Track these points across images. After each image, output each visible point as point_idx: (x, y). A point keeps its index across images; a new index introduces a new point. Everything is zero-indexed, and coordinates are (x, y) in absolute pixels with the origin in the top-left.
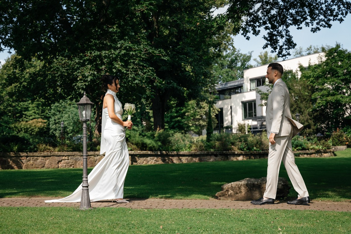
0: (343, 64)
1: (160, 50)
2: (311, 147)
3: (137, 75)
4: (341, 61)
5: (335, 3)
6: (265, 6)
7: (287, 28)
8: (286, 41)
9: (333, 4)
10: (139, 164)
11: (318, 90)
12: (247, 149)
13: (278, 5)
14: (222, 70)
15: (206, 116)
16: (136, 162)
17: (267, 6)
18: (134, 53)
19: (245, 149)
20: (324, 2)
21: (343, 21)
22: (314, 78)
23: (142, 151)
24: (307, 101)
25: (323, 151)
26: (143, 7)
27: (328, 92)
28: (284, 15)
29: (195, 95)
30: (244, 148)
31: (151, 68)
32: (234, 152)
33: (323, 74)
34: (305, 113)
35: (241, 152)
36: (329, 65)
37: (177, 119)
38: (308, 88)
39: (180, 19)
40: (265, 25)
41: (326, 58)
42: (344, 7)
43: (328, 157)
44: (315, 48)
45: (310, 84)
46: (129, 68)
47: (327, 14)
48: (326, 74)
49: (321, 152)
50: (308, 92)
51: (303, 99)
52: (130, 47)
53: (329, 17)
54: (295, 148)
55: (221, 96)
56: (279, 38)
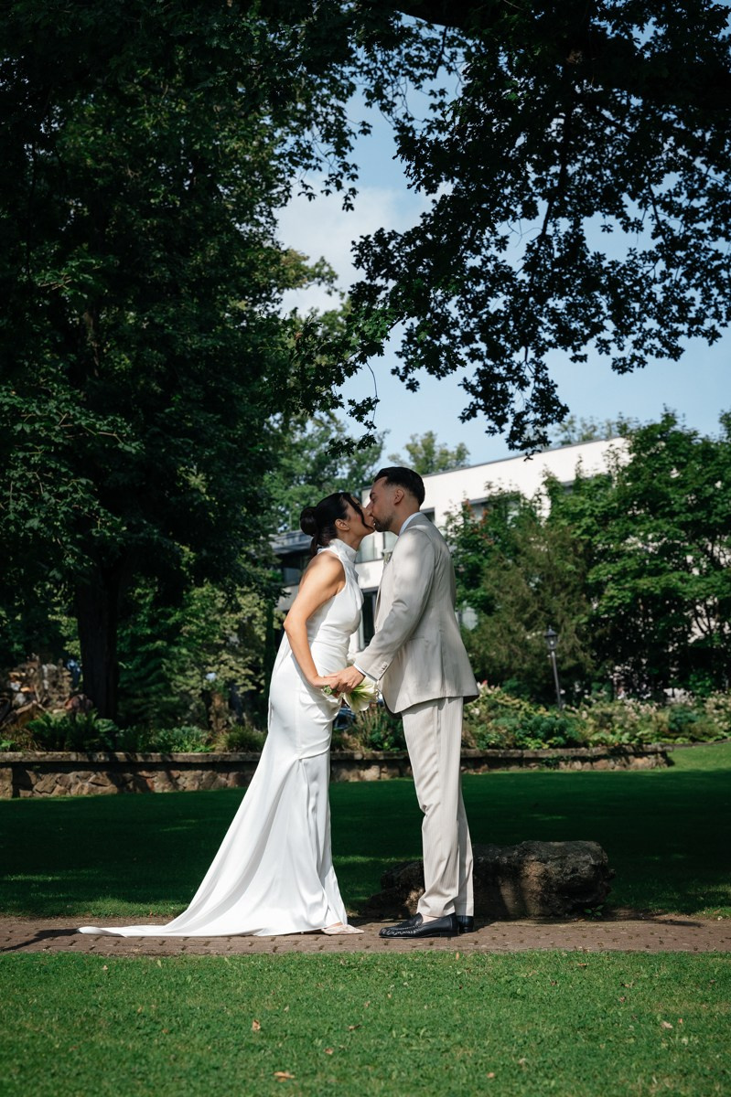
0: (685, 474)
1: (114, 421)
2: (596, 737)
3: (36, 500)
4: (680, 466)
5: (693, 281)
6: (470, 284)
7: (538, 355)
8: (534, 398)
9: (688, 284)
10: (38, 796)
11: (607, 555)
12: (393, 746)
13: (511, 282)
14: (286, 488)
15: (239, 636)
16: (30, 787)
17: (477, 283)
18: (28, 429)
19: (386, 744)
20: (658, 276)
21: (718, 339)
22: (593, 519)
23: (48, 750)
24: (573, 591)
25: (631, 750)
26: (60, 277)
27: (639, 564)
28: (530, 315)
29: (218, 569)
30: (384, 740)
31: (84, 481)
32: (352, 755)
33: (623, 507)
34: (565, 630)
35: (374, 755)
36: (643, 477)
37: (151, 646)
38: (576, 550)
39: (173, 320)
40: (468, 345)
41: (634, 455)
42: (722, 293)
43: (649, 770)
44: (584, 425)
45: (583, 537)
46: (11, 479)
47: (668, 313)
48: (632, 505)
49: (626, 754)
50: (576, 564)
51: (560, 583)
52: (13, 407)
53: (675, 325)
54: (545, 741)
55: (289, 571)
56: (512, 388)
